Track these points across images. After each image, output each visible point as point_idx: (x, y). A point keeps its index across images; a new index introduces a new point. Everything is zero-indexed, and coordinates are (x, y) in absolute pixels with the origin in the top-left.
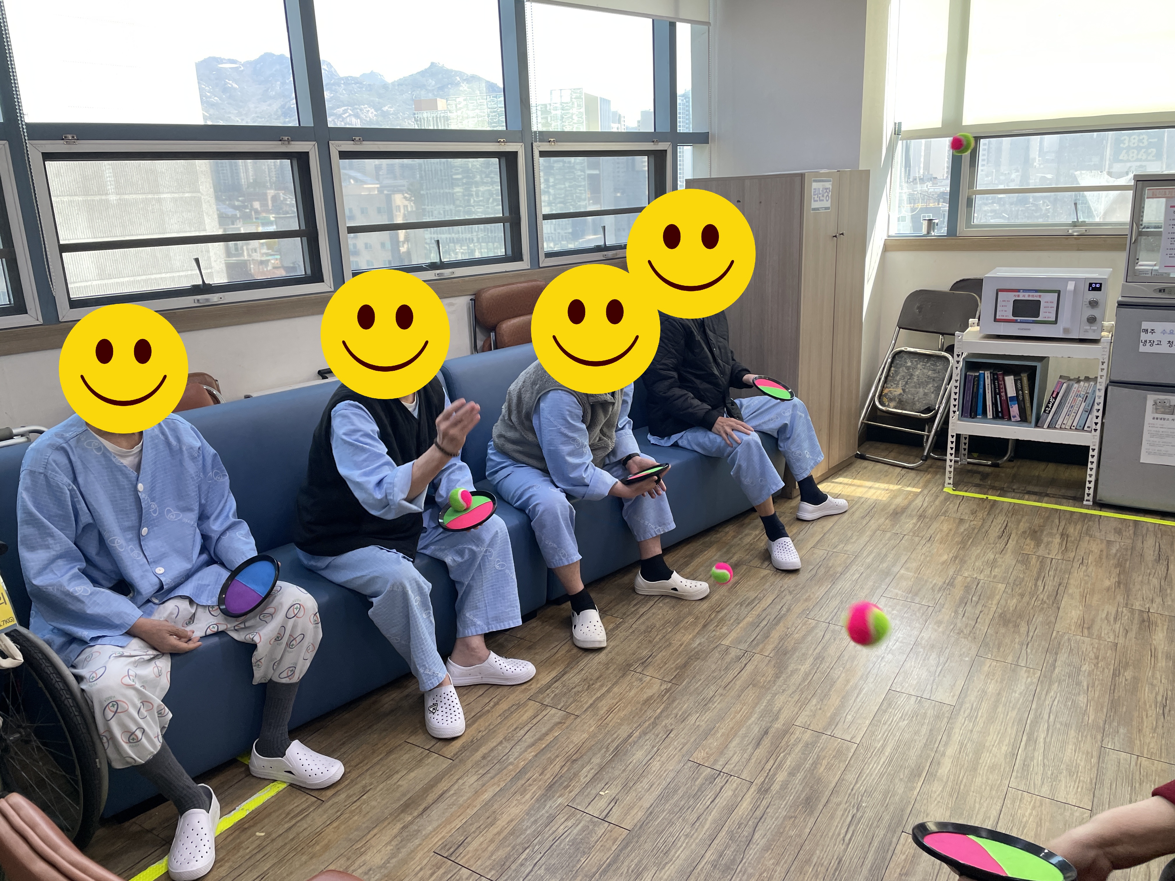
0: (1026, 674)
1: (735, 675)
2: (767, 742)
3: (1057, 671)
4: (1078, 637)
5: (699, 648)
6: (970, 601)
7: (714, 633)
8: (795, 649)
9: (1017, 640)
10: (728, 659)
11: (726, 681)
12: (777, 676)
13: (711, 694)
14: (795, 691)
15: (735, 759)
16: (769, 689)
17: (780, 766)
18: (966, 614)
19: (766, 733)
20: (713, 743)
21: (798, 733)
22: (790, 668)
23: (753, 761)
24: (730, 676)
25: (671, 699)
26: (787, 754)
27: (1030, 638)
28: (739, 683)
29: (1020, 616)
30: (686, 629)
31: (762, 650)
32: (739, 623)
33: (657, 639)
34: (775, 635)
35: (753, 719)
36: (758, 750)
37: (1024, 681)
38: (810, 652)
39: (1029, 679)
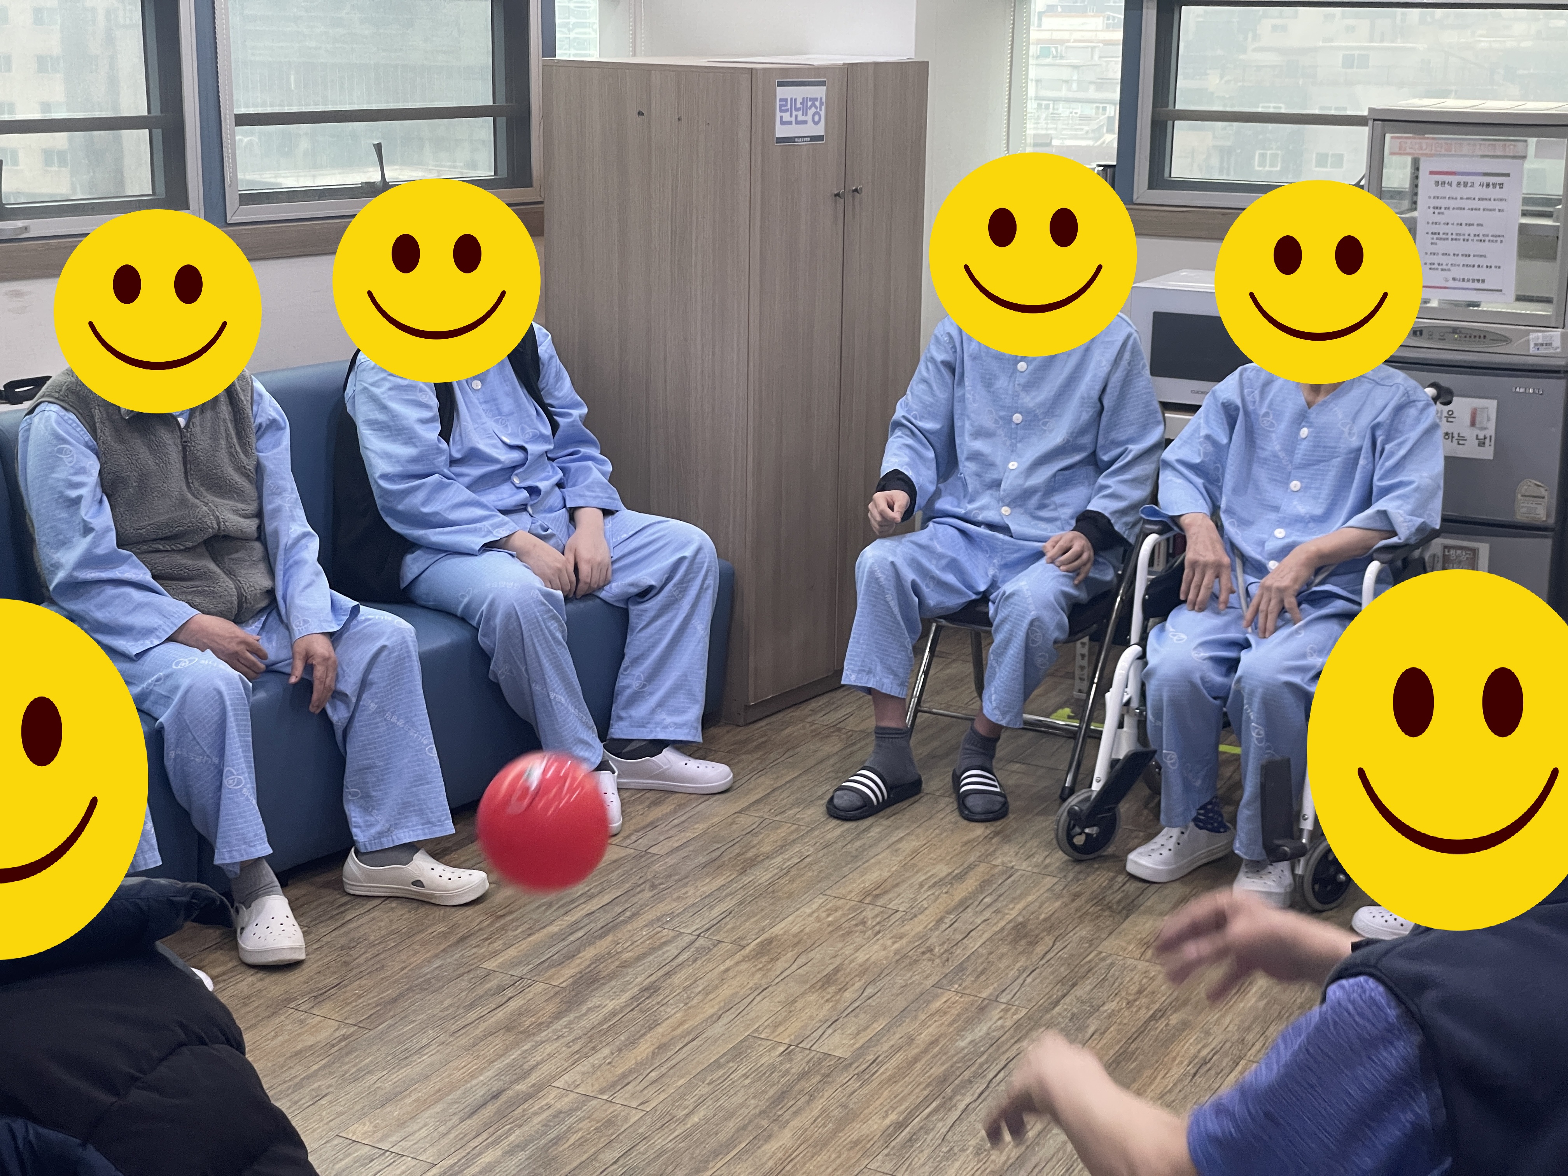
0: (1001, 1014)
1: (482, 1014)
2: (490, 1110)
3: (1057, 1009)
4: (1129, 961)
5: (437, 972)
6: (976, 903)
7: (475, 950)
8: (613, 976)
9: (1018, 965)
10: (480, 991)
11: (460, 1023)
12: (558, 1016)
13: (425, 1041)
14: (580, 1038)
15: (423, 1132)
16: (534, 1034)
17: (495, 1143)
18: (955, 925)
19: (495, 1097)
20: (395, 1111)
21: (552, 1096)
22: (590, 1004)
23: (451, 1136)
24: (472, 1016)
25: (344, 1051)
26: (516, 1126)
27: (1044, 961)
28: (482, 1026)
29: (1050, 930)
30: (424, 943)
31: (551, 977)
32: (530, 935)
33: (362, 960)
34: (589, 953)
35: (482, 1078)
36: (469, 1122)
37: (989, 1024)
38: (639, 980)
39: (1000, 1023)
